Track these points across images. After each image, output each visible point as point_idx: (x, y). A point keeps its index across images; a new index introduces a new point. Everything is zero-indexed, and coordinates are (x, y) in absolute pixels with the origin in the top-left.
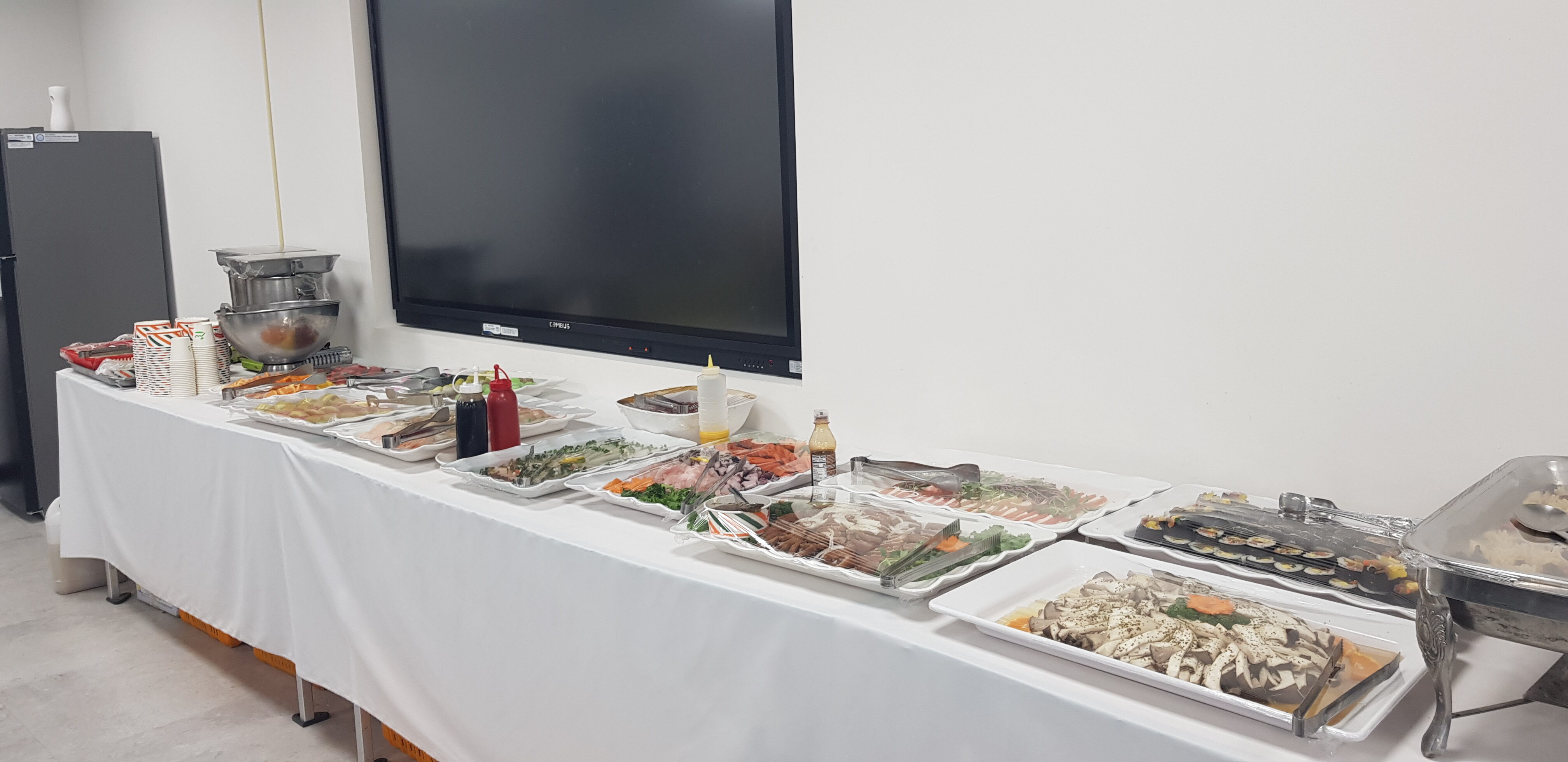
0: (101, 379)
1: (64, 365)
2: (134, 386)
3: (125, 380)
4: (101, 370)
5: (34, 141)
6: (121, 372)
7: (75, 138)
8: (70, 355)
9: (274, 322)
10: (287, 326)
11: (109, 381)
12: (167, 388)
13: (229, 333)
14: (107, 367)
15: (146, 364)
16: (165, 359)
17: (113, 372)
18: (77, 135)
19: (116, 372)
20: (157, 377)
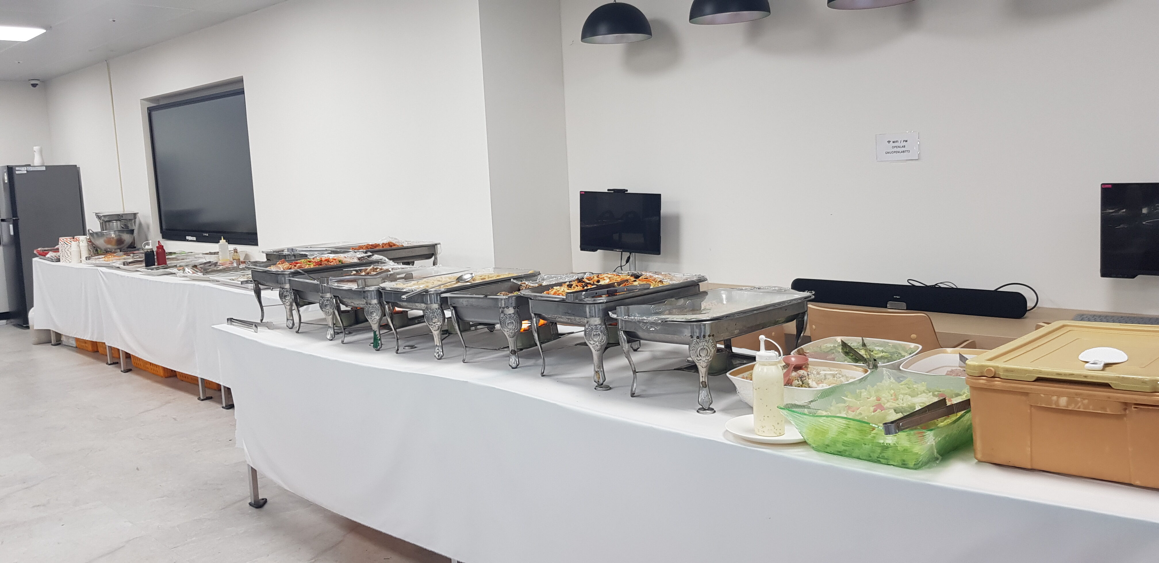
0: (48, 259)
1: (36, 256)
2: (59, 261)
3: (57, 259)
4: (48, 256)
5: (27, 171)
6: (55, 256)
7: (44, 169)
8: (38, 252)
9: (108, 236)
10: (113, 238)
11: (51, 260)
12: (70, 260)
13: (93, 241)
14: (50, 255)
15: (63, 253)
16: (70, 250)
17: (52, 256)
18: (45, 167)
19: (53, 257)
20: (67, 256)
